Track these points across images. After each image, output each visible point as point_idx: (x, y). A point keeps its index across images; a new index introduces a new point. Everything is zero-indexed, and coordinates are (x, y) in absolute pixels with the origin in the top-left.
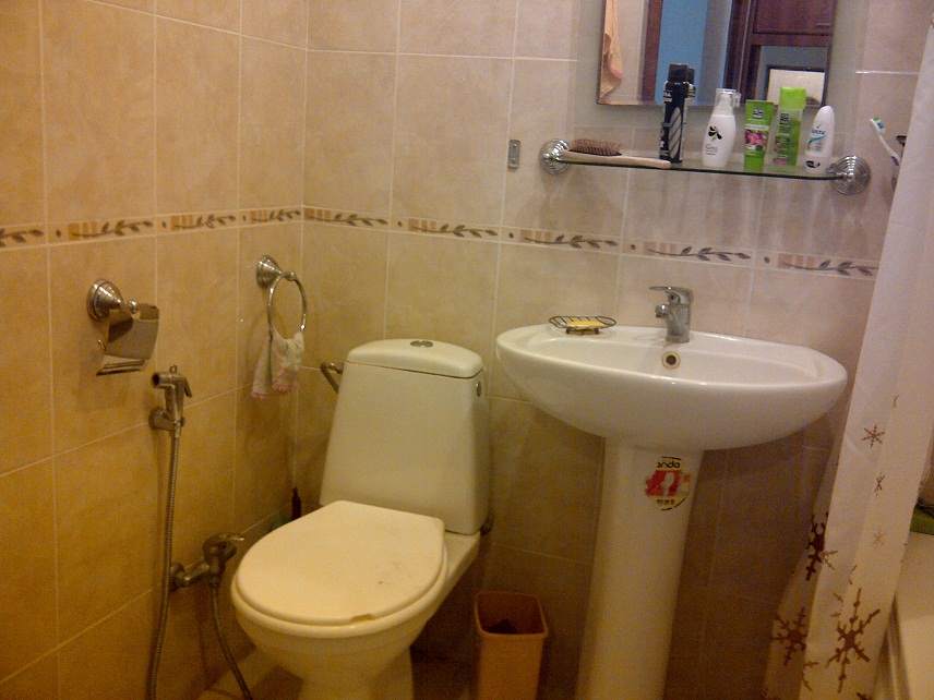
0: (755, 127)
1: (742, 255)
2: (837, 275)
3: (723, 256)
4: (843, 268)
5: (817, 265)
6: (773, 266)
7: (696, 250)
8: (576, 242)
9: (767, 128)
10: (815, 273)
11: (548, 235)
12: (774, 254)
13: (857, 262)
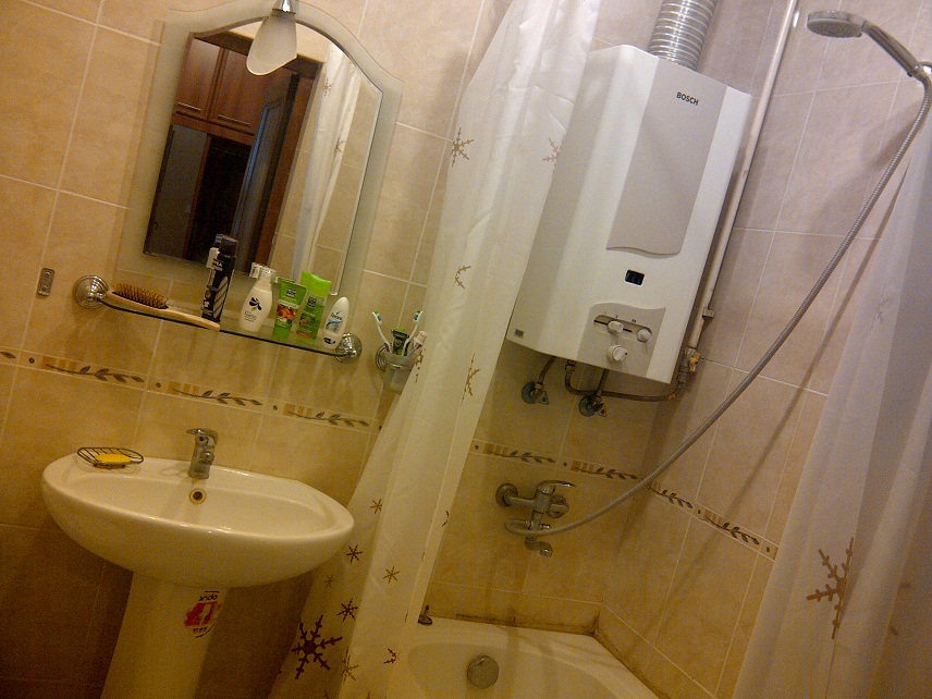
0: (288, 304)
1: (254, 402)
2: (327, 424)
3: (239, 401)
4: (333, 419)
5: (314, 416)
6: (279, 414)
7: (216, 393)
8: (101, 374)
9: (297, 307)
10: (312, 421)
11: (74, 364)
12: (282, 404)
13: (345, 415)
